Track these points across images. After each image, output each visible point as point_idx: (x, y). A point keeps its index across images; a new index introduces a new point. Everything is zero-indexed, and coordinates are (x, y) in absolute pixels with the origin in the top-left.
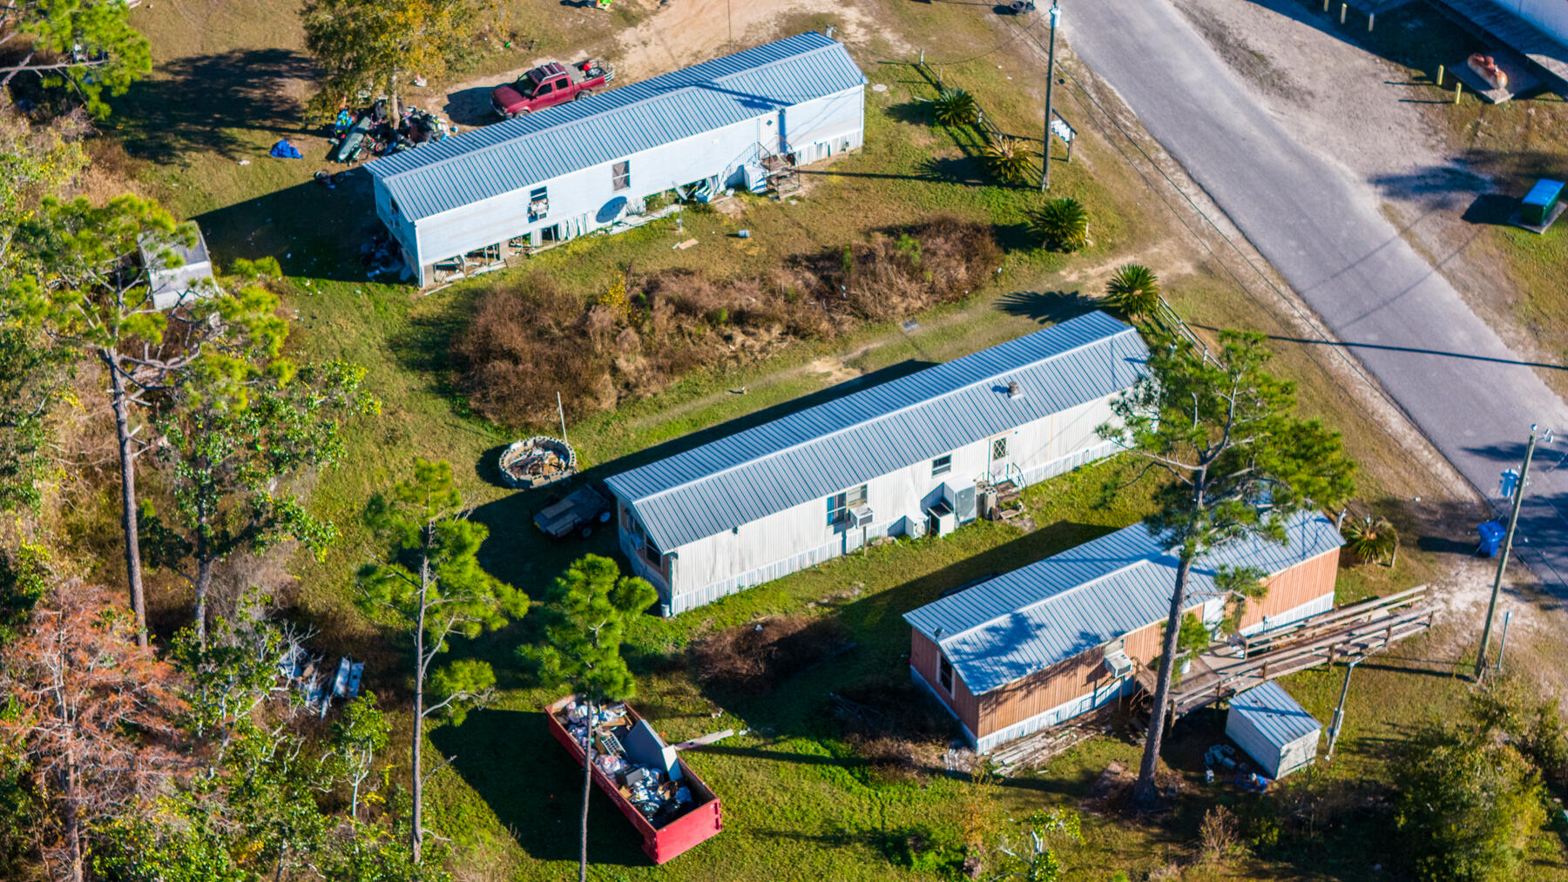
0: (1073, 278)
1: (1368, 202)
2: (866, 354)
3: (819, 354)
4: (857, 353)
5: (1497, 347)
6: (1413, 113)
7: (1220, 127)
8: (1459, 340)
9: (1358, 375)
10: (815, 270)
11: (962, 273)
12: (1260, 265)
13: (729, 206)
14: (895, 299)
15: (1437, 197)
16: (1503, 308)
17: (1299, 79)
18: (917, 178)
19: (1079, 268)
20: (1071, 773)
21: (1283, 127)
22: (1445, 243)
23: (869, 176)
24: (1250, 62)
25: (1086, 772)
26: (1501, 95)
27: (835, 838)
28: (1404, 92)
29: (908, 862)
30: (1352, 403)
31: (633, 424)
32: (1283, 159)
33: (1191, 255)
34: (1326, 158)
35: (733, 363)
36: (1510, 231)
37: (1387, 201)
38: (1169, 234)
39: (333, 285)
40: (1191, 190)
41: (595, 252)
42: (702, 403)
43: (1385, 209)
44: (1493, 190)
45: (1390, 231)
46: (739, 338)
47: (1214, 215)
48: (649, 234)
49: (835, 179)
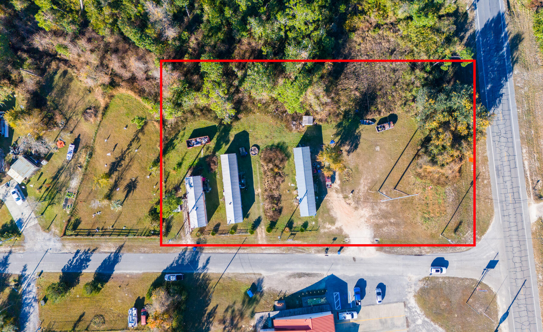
0: (262, 227)
2: (258, 197)
3: (261, 191)
5: (228, 271)
6: (279, 290)
8: (231, 267)
10: (277, 197)
11: (268, 214)
12: (256, 252)
13: (295, 193)
14: (267, 204)
15: (258, 283)
17: (292, 279)
18: (291, 218)
19: (264, 229)
20: (181, 187)
21: (283, 271)
22: (250, 277)
23: (294, 213)
24: (300, 275)
26: (276, 303)
28: (284, 292)
29: (177, 165)
32: (276, 267)
34: (275, 273)
35: (263, 180)
36: (249, 287)
40: (275, 252)
42: (257, 173)
44: (257, 290)
45: (256, 272)
47: (269, 252)
48: (293, 181)
49: (295, 208)
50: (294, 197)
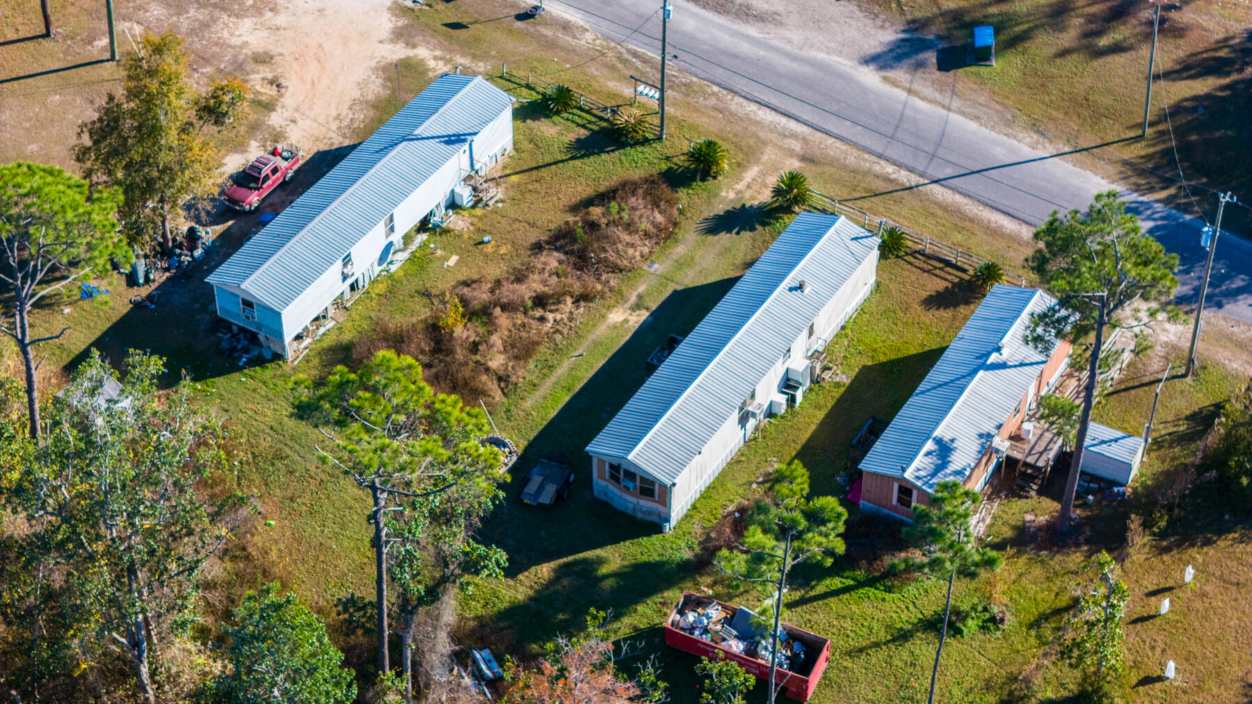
0: (732, 195)
1: (870, 77)
2: (640, 297)
3: (609, 308)
4: (633, 299)
5: (1028, 153)
7: (737, 56)
8: (1002, 155)
9: (959, 199)
10: (557, 249)
11: (659, 218)
12: (839, 144)
13: (457, 222)
14: (631, 251)
15: (912, 61)
16: (1008, 124)
17: (761, 5)
18: (573, 158)
19: (730, 187)
20: (1008, 533)
21: (776, 43)
22: (941, 91)
23: (538, 168)
25: (1014, 528)
27: (902, 637)
29: (959, 632)
30: (972, 220)
31: (528, 404)
32: (795, 66)
33: (791, 153)
34: (821, 56)
35: (558, 337)
36: (973, 69)
37: (883, 74)
38: (765, 143)
39: (220, 381)
40: (754, 107)
41: (391, 288)
42: (561, 371)
43: (885, 79)
44: (942, 45)
45: (900, 94)
46: (550, 316)
47: (783, 120)
48: (419, 262)
49: (515, 178)
50: (478, 212)
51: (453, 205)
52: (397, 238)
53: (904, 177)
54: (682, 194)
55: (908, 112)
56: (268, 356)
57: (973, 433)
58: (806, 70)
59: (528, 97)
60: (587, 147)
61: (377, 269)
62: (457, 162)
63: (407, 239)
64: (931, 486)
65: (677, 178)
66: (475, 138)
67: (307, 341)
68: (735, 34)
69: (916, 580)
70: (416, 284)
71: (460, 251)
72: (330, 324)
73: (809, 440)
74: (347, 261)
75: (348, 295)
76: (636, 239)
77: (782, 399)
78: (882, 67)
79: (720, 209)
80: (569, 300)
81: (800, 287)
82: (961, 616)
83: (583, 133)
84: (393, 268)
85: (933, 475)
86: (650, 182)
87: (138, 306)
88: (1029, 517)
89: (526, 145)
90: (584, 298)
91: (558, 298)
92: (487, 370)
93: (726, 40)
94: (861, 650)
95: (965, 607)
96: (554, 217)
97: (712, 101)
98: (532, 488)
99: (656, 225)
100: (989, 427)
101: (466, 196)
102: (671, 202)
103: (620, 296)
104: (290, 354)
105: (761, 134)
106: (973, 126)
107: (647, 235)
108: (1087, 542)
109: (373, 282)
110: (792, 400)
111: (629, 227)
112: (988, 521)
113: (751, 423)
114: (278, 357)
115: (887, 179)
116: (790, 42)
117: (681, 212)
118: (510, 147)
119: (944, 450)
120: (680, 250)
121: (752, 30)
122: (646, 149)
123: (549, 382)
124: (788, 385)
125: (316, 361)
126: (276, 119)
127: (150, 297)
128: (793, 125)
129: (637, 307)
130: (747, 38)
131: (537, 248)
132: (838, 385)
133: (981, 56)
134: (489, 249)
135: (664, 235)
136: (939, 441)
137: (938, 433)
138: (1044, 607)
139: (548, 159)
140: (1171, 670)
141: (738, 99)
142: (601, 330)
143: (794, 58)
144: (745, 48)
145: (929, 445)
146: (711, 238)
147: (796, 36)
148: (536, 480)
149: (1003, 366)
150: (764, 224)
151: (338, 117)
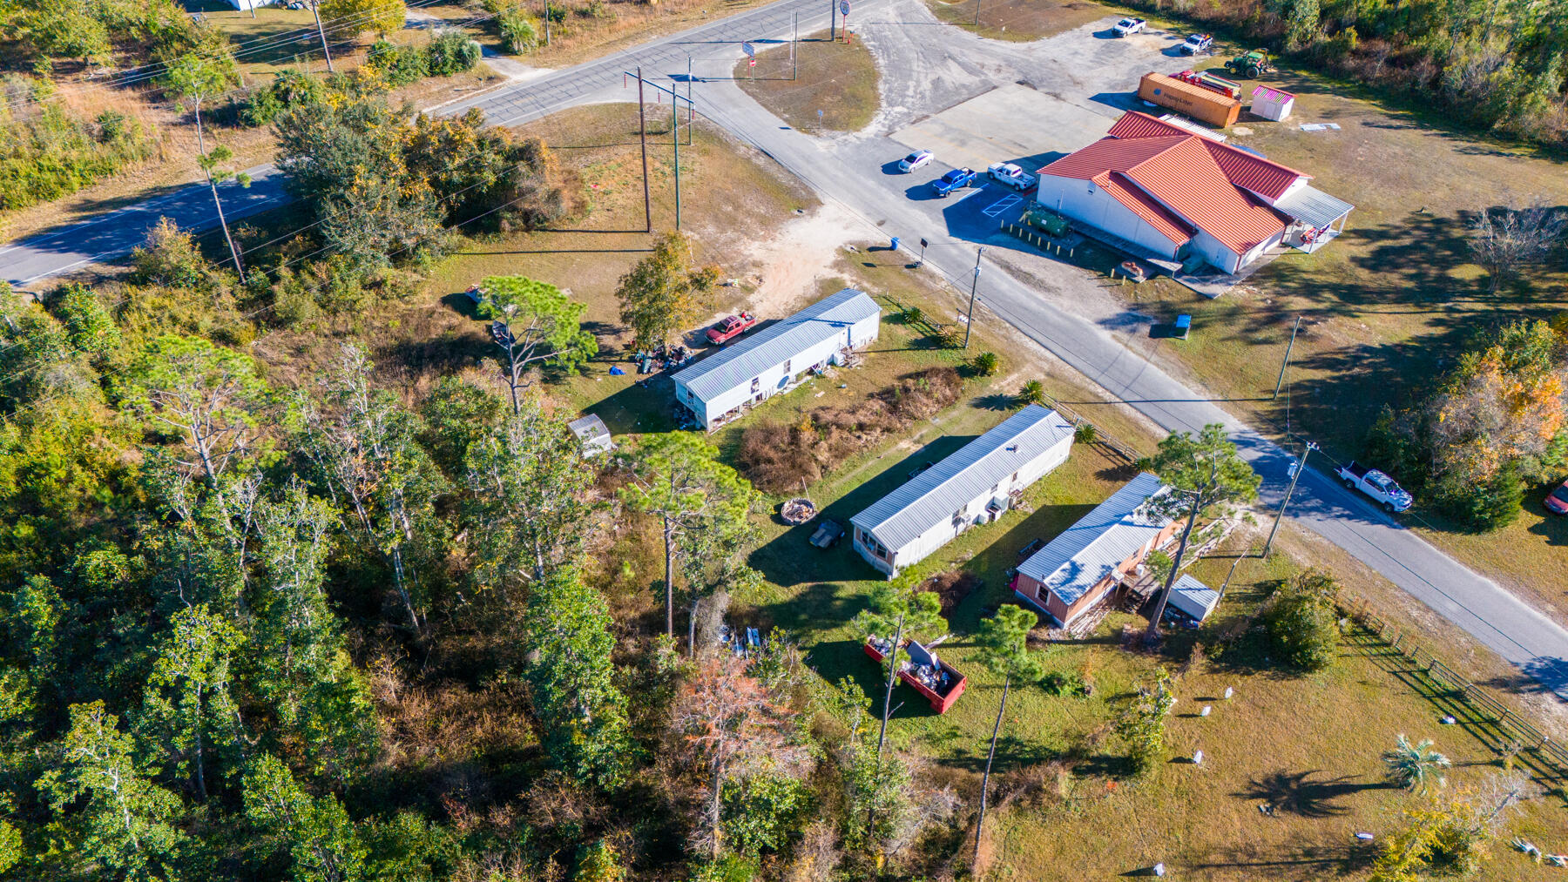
0: (996, 388)
1: (1105, 335)
2: (922, 436)
3: (901, 439)
4: (917, 437)
5: (1192, 395)
6: (1106, 291)
7: (1026, 309)
8: (1175, 395)
9: (1139, 416)
10: (882, 399)
11: (948, 392)
12: (1072, 370)
13: (831, 374)
14: (924, 408)
15: (1132, 327)
16: (1185, 376)
17: (1050, 282)
18: (908, 349)
19: (997, 382)
20: (1108, 633)
21: (1053, 305)
22: (1147, 349)
23: (888, 351)
24: (1026, 278)
25: (1113, 631)
26: (1141, 279)
28: (1098, 282)
29: (1057, 692)
30: (1143, 430)
31: (833, 485)
32: (1060, 320)
33: (1041, 370)
34: (1078, 317)
35: (865, 450)
36: (1172, 340)
37: (1114, 333)
38: (1027, 361)
40: (1027, 339)
41: (780, 403)
42: (859, 471)
43: (1114, 336)
44: (1155, 322)
45: (1120, 347)
46: (864, 437)
47: (1043, 350)
48: (802, 391)
49: (872, 355)
50: (845, 369)
51: (832, 363)
52: (792, 375)
53: (1108, 396)
54: (967, 381)
55: (1121, 357)
56: (698, 426)
57: (1099, 564)
58: (1067, 324)
59: (896, 310)
60: (918, 345)
61: (776, 390)
62: (840, 337)
63: (799, 377)
64: (1060, 592)
65: (965, 372)
66: (852, 327)
67: (723, 423)
68: (1029, 296)
69: (1038, 650)
70: (796, 403)
71: (828, 391)
72: (739, 416)
73: (996, 544)
74: (755, 381)
75: (754, 401)
76: (930, 402)
77: (986, 515)
78: (1112, 329)
79: (986, 394)
80: (879, 430)
81: (1014, 449)
82: (1061, 682)
83: (921, 336)
84: (786, 392)
85: (1063, 584)
86: (949, 371)
87: (638, 384)
88: (1127, 627)
89: (885, 338)
90: (888, 430)
91: (872, 427)
92: (816, 460)
93: (1023, 299)
94: (987, 688)
95: (1066, 676)
96: (886, 379)
97: (1003, 332)
98: (817, 535)
99: (945, 397)
100: (1111, 563)
101: (840, 359)
102: (957, 385)
103: (909, 433)
104: (710, 428)
105: (1027, 356)
106: (1161, 373)
107: (938, 401)
108: (1163, 652)
109: (771, 398)
110: (993, 517)
111: (928, 395)
112: (1098, 622)
113: (961, 526)
114: (703, 428)
115: (1096, 396)
116: (1062, 306)
117: (962, 391)
118: (875, 337)
119: (1075, 570)
120: (954, 414)
121: (1041, 296)
122: (954, 352)
123: (850, 475)
124: (993, 507)
125: (723, 435)
126: (752, 298)
127: (646, 381)
128: (1048, 354)
129: (917, 442)
130: (1036, 299)
131: (871, 396)
132: (1025, 513)
133: (1180, 332)
134: (843, 392)
135: (948, 403)
136: (1073, 564)
137: (1074, 559)
138: (1121, 690)
139: (895, 347)
140: (1198, 757)
141: (1019, 333)
142: (893, 450)
143: (1062, 316)
144: (1033, 305)
145: (1066, 565)
146: (975, 410)
147: (1066, 303)
148: (822, 531)
149: (1131, 524)
150: (1010, 408)
151: (786, 303)
